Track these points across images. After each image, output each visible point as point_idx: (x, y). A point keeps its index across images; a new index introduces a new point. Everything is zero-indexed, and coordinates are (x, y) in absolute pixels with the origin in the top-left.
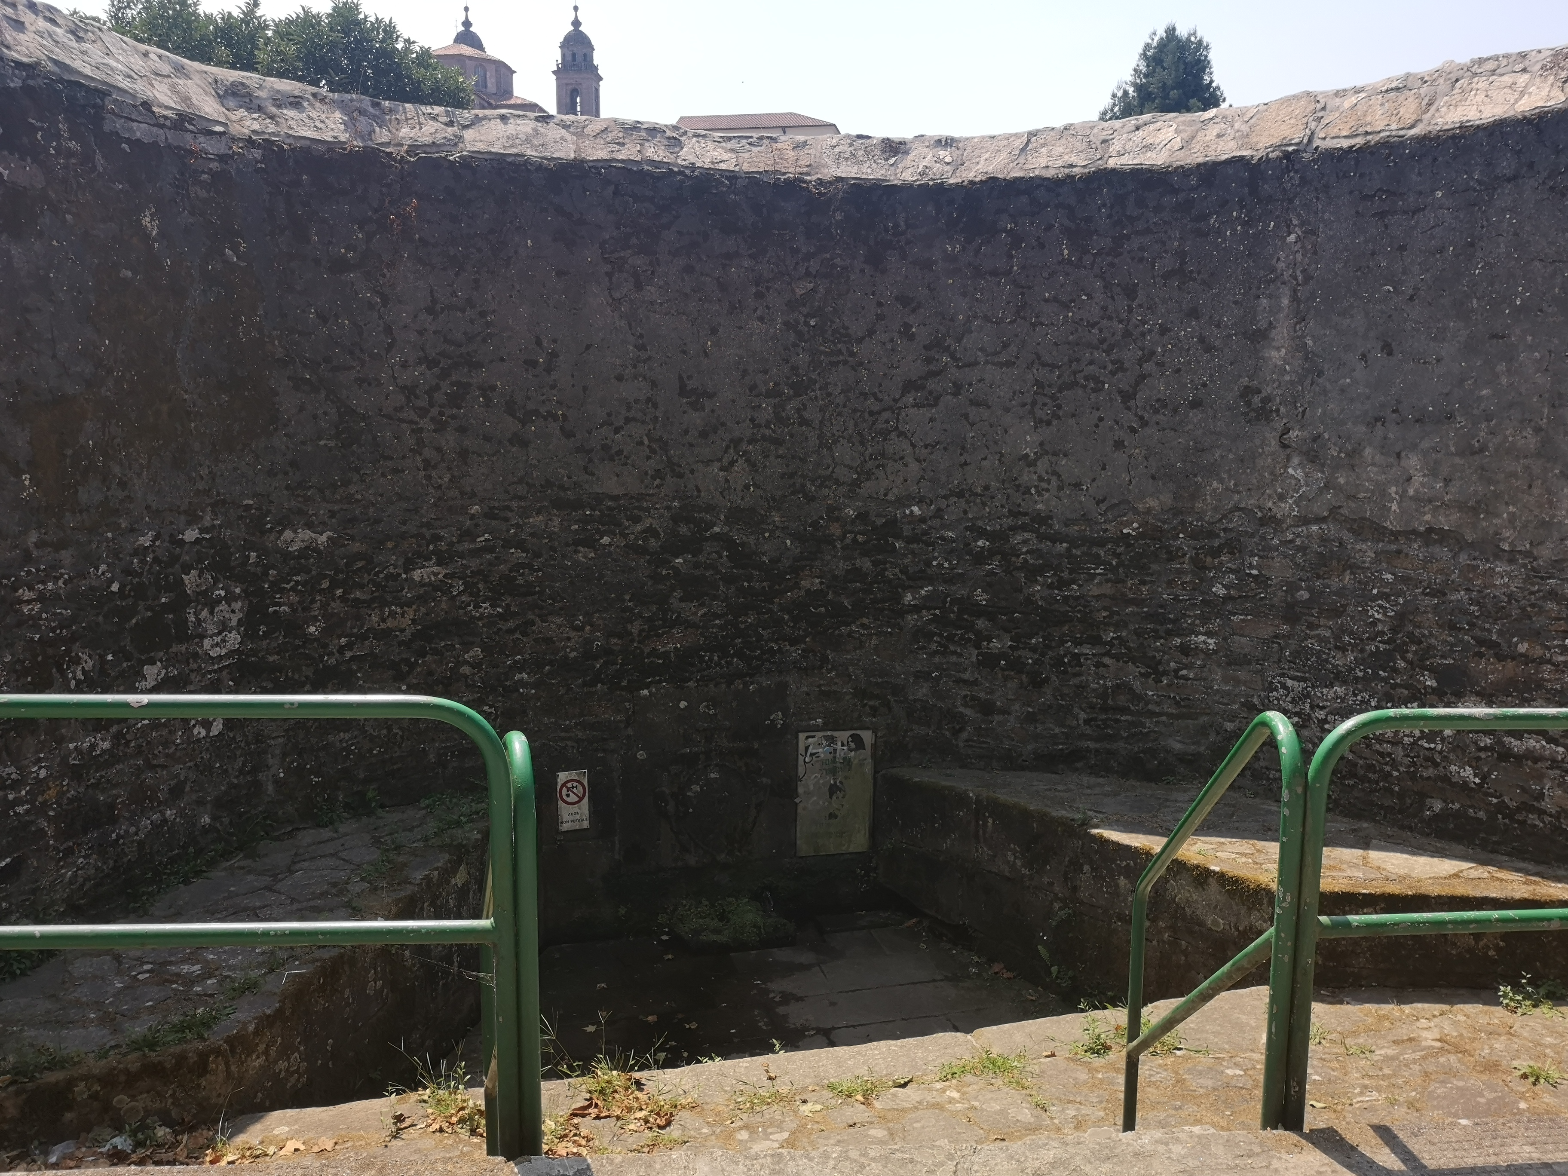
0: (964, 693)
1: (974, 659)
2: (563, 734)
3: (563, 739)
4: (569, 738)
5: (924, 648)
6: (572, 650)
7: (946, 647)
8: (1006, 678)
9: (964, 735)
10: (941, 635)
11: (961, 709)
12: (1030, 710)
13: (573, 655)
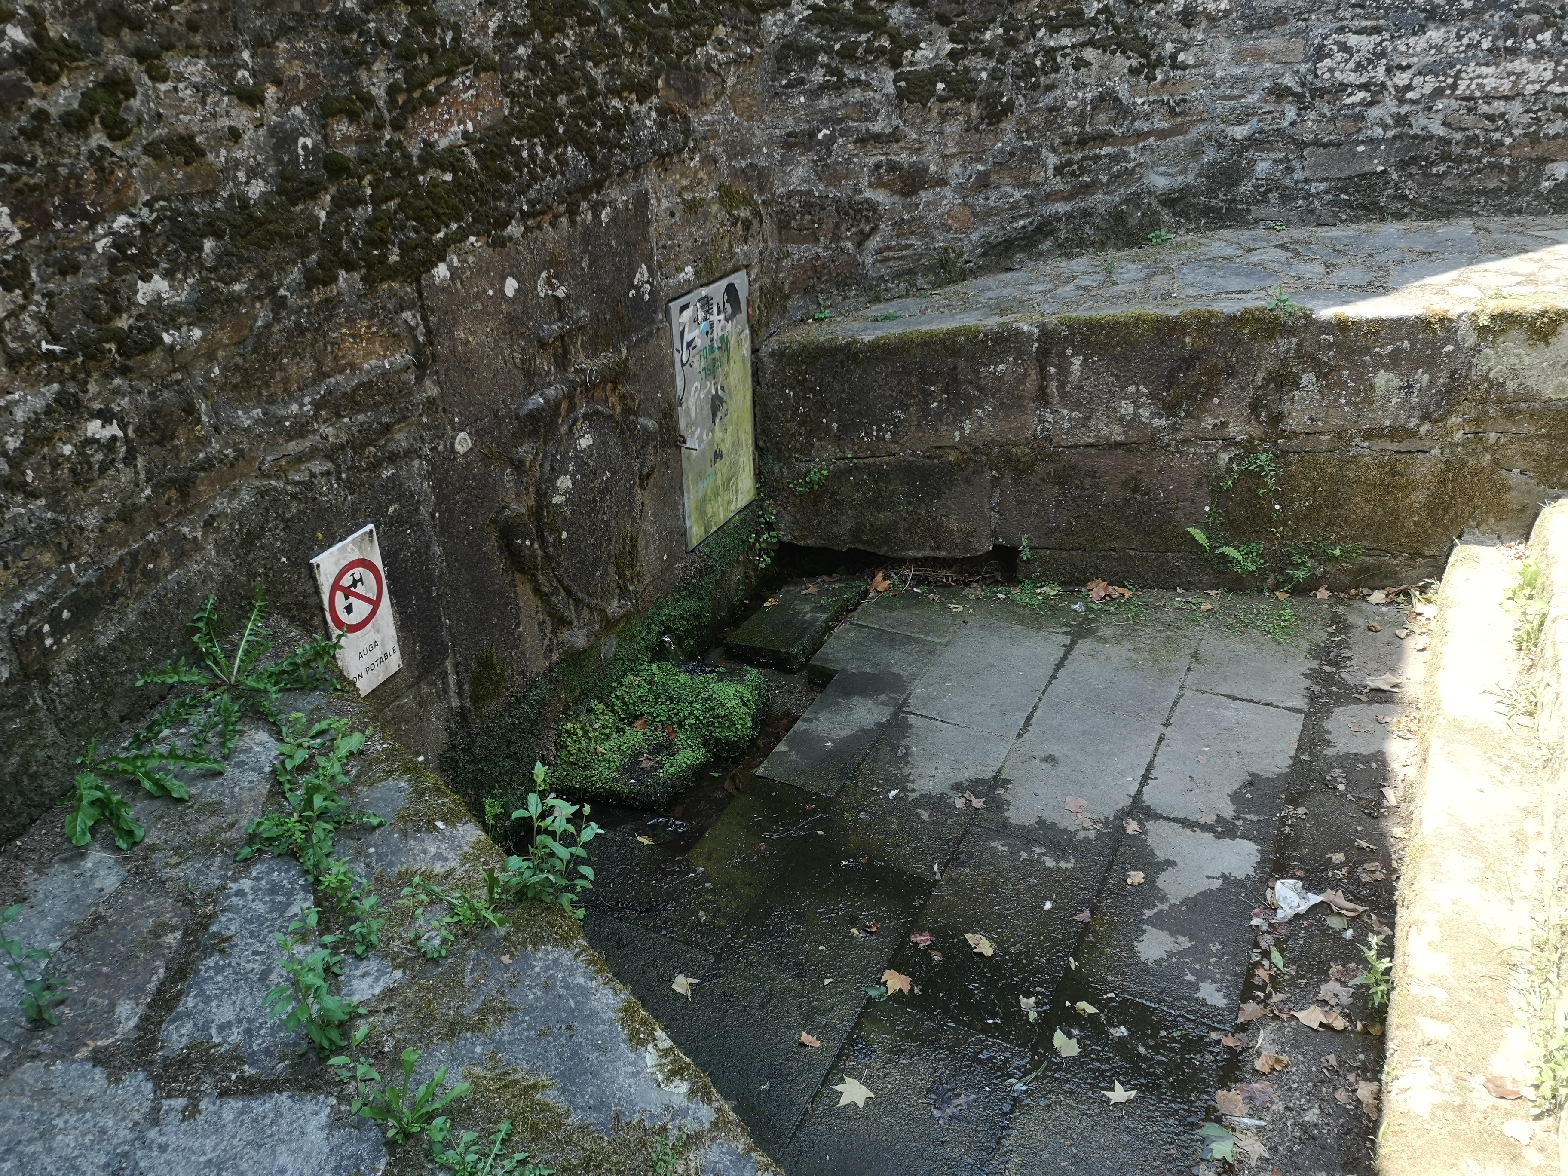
0: (873, 160)
1: (890, 89)
2: (294, 447)
3: (299, 459)
4: (313, 453)
5: (801, 82)
6: (253, 173)
7: (840, 74)
8: (944, 117)
9: (874, 243)
10: (828, 50)
11: (869, 194)
12: (981, 168)
13: (256, 189)
